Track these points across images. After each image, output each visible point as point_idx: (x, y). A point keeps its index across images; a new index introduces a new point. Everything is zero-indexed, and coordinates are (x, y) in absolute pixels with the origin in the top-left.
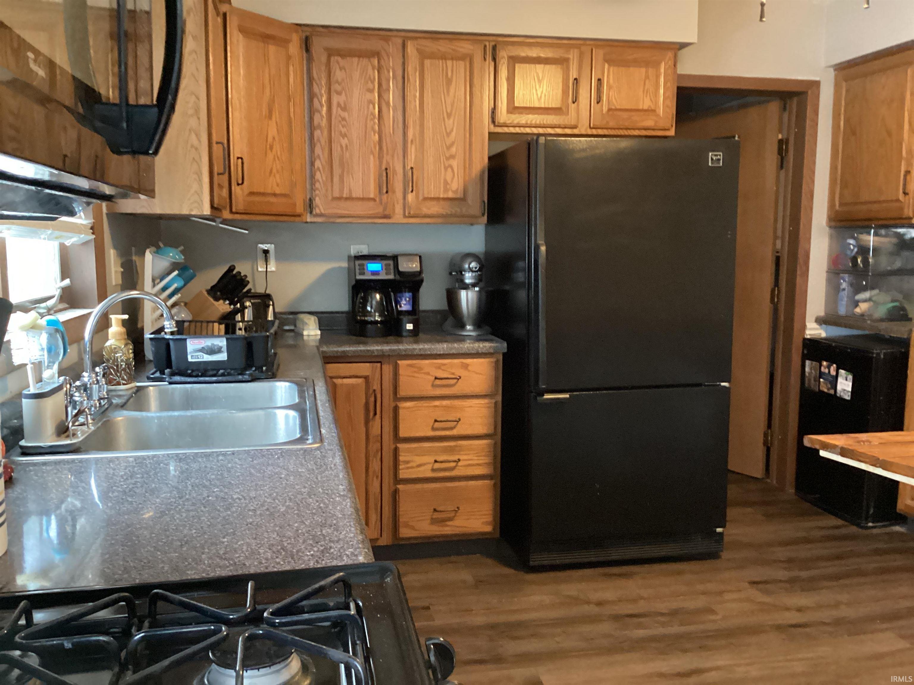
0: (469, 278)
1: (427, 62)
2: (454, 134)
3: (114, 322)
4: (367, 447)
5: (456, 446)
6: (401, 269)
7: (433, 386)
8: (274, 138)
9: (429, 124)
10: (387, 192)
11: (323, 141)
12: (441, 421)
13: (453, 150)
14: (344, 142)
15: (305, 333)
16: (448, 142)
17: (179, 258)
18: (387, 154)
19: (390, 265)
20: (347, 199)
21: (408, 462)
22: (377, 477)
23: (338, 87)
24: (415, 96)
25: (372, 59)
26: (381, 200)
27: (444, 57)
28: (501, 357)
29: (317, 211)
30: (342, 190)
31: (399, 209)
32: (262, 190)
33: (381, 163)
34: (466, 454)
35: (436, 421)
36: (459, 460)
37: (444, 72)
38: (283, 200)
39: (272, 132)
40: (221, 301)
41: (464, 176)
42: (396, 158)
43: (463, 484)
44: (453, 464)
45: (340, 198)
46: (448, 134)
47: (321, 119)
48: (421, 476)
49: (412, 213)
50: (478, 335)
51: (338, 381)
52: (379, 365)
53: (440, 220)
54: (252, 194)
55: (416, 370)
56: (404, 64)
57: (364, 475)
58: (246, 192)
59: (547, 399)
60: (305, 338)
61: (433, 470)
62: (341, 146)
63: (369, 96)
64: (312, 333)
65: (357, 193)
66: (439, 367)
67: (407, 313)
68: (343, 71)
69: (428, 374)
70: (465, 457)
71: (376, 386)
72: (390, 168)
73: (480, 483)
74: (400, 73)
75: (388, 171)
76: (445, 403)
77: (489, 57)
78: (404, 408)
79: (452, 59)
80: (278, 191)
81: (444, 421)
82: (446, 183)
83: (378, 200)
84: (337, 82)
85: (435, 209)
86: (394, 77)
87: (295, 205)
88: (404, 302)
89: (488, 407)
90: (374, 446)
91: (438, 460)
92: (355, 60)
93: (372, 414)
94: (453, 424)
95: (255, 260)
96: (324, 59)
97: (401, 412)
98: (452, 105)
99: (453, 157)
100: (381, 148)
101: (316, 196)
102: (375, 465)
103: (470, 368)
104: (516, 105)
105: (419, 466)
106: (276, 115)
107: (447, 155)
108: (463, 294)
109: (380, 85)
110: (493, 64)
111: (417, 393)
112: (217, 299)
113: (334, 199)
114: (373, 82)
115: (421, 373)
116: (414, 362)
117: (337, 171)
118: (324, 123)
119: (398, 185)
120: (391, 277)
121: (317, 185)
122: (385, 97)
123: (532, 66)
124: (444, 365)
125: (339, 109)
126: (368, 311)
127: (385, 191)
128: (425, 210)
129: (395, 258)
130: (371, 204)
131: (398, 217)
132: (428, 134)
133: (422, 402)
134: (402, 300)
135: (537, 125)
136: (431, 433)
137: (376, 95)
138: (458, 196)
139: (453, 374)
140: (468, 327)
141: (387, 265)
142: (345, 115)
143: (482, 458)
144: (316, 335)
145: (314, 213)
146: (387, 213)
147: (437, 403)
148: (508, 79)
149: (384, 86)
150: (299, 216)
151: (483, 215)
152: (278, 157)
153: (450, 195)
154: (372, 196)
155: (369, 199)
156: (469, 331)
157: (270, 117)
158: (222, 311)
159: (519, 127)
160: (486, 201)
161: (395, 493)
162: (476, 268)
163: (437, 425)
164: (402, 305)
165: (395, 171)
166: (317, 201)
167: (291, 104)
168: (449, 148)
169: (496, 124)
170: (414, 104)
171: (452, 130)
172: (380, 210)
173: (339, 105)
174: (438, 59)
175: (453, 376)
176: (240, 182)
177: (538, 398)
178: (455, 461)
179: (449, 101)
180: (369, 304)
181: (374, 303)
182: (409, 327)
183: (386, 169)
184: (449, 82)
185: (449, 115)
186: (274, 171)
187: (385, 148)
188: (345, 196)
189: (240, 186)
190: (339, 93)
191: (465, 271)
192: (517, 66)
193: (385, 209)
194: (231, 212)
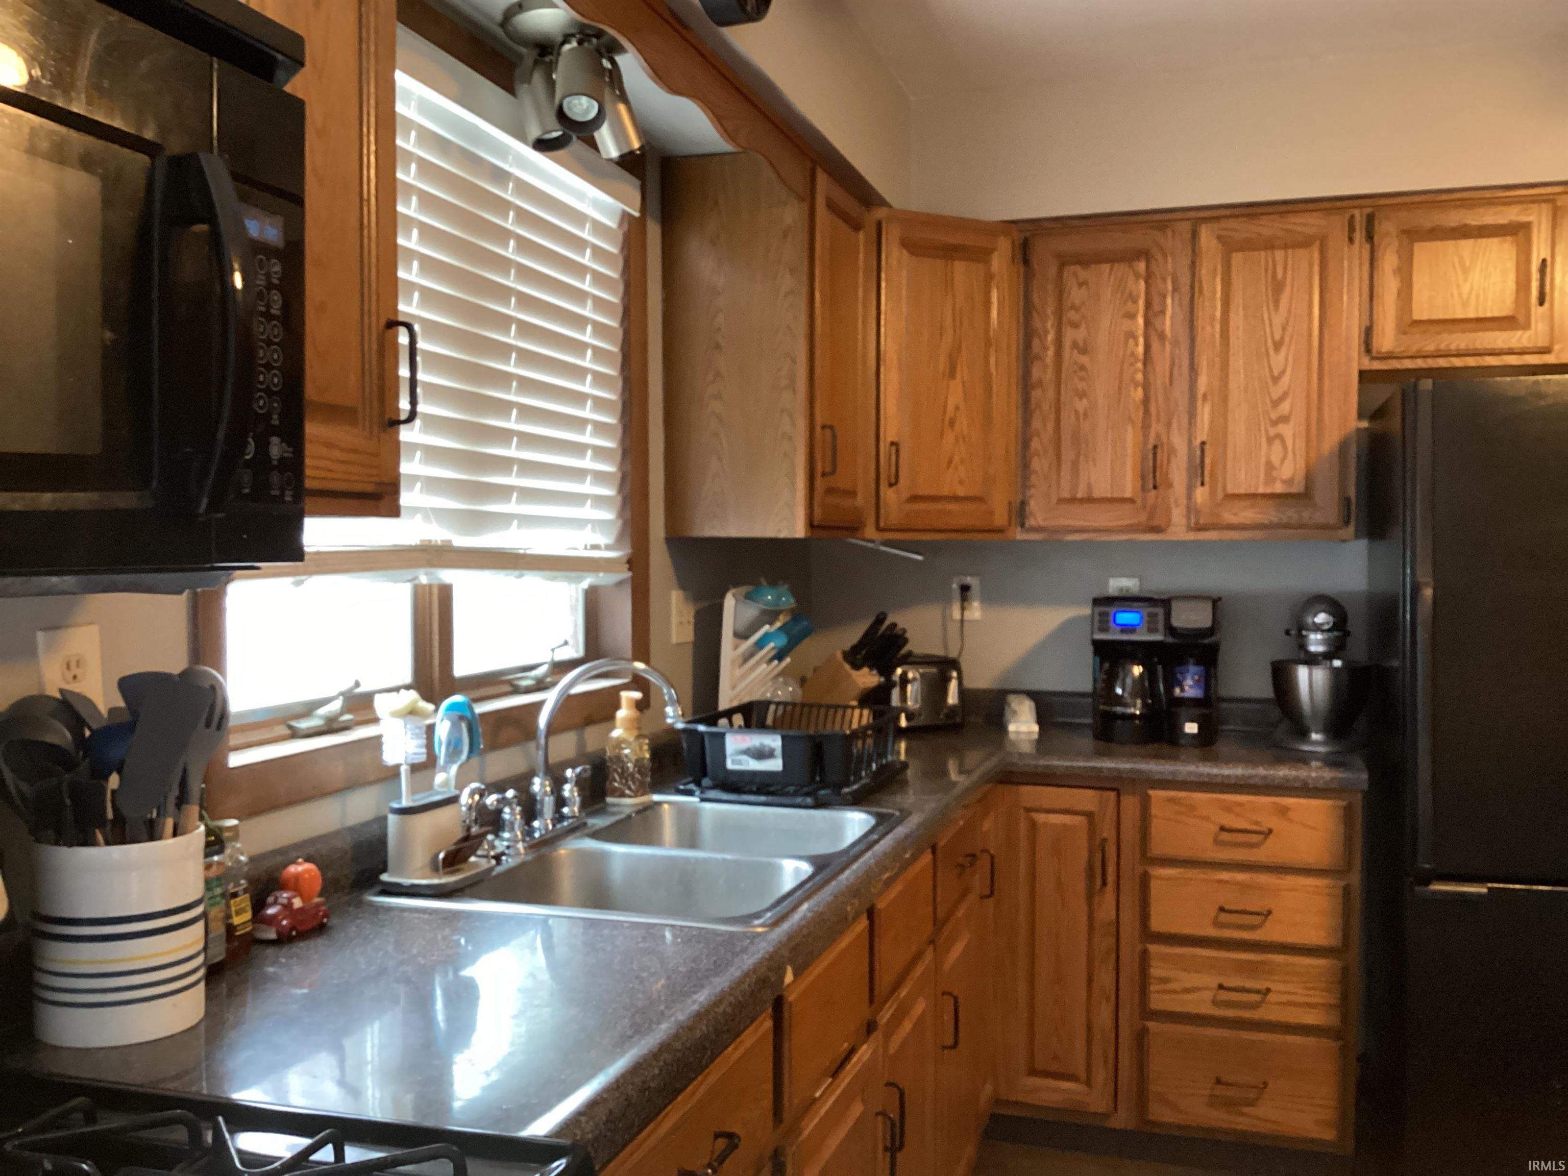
0: (1316, 643)
1: (1237, 258)
2: (1286, 379)
3: (624, 703)
4: (1090, 940)
5: (1262, 963)
6: (1176, 622)
7: (1217, 842)
8: (957, 408)
9: (1237, 363)
10: (1155, 487)
11: (1046, 406)
12: (1231, 912)
13: (1285, 407)
14: (1082, 405)
15: (1012, 728)
16: (1276, 393)
17: (788, 601)
18: (1158, 420)
19: (1156, 615)
20: (1082, 501)
21: (1164, 980)
22: (1108, 999)
23: (1072, 315)
24: (1213, 318)
25: (1135, 264)
26: (1144, 499)
27: (1269, 245)
28: (1358, 799)
29: (1031, 522)
30: (1075, 487)
31: (1178, 516)
32: (933, 492)
33: (1146, 436)
34: (1284, 982)
35: (1222, 909)
36: (1268, 990)
37: (1270, 272)
38: (969, 507)
39: (955, 395)
40: (866, 670)
41: (1307, 452)
42: (1175, 425)
43: (1278, 1038)
44: (1255, 997)
45: (1072, 500)
46: (1276, 380)
47: (1043, 372)
48: (1192, 1009)
49: (1202, 521)
50: (1332, 753)
51: (1041, 818)
52: (1112, 795)
53: (1258, 534)
54: (915, 498)
55: (1183, 809)
56: (1193, 263)
57: (1083, 993)
58: (905, 495)
59: (1435, 892)
60: (1012, 736)
61: (1215, 1003)
62: (1076, 412)
63: (1126, 325)
64: (1024, 728)
65: (1102, 489)
66: (1228, 808)
67: (1195, 702)
68: (1084, 287)
69: (1207, 818)
70: (1282, 987)
71: (1107, 831)
72: (1162, 445)
73: (1311, 1041)
74: (1185, 280)
75: (1159, 451)
76: (1240, 877)
77: (1359, 236)
78: (1158, 878)
79: (1286, 247)
80: (961, 492)
81: (1237, 912)
82: (1270, 466)
83: (1139, 501)
84: (1074, 307)
85: (1247, 515)
86: (1175, 290)
87: (992, 513)
88: (1189, 682)
89: (1328, 895)
90: (1105, 943)
91: (1225, 985)
92: (1106, 267)
93: (1099, 882)
94: (1256, 920)
95: (948, 602)
96: (1053, 271)
97: (1154, 885)
98: (1284, 329)
99: (1284, 419)
100: (1147, 411)
101: (1031, 497)
102: (1105, 978)
103: (1291, 814)
104: (1416, 316)
105: (1187, 991)
106: (962, 372)
107: (1274, 416)
108: (1303, 673)
109: (1148, 305)
110: (1368, 246)
111: (1185, 853)
112: (857, 667)
113: (1061, 501)
114: (1135, 302)
115: (1194, 817)
116: (1182, 794)
117: (1068, 454)
118: (1049, 375)
119: (1178, 473)
120: (1158, 637)
121: (1033, 478)
122: (1157, 323)
123: (1450, 244)
124: (1240, 805)
125: (1075, 351)
126: (1117, 695)
127: (1151, 486)
128: (1228, 517)
129: (1165, 603)
130: (1127, 507)
131: (1179, 530)
132: (1237, 381)
133: (1195, 871)
134: (1184, 679)
135: (1461, 352)
136: (1212, 932)
137: (1140, 321)
138: (1294, 490)
139: (1257, 823)
140: (1315, 736)
141: (1152, 616)
142: (1084, 360)
143: (1318, 993)
144: (1029, 733)
145: (1027, 525)
146: (1156, 523)
147: (1225, 876)
148: (1399, 271)
149: (1156, 307)
150: (1000, 531)
151: (1347, 522)
152: (964, 438)
153: (1279, 488)
154: (1128, 494)
155: (1123, 500)
156: (1317, 743)
157: (952, 374)
158: (862, 686)
159: (1424, 357)
160: (1353, 500)
161: (1141, 1036)
162: (1328, 623)
163: (1223, 917)
164: (1187, 688)
165: (1172, 451)
166: (1033, 505)
167: (992, 351)
168: (1276, 404)
169: (1374, 353)
170: (1209, 331)
171: (1283, 372)
172: (1143, 518)
173: (1075, 345)
174: (1259, 250)
175: (1254, 828)
176: (893, 481)
177: (1418, 889)
178: (1258, 992)
179: (1278, 320)
180: (1119, 682)
181: (1129, 681)
182: (1191, 728)
183: (1155, 447)
184: (1278, 288)
185: (1278, 346)
186: (956, 459)
187: (1153, 410)
188: (1079, 495)
189: (894, 488)
190: (1075, 325)
191: (1308, 630)
192: (1417, 247)
193: (1151, 516)
194: (878, 528)
